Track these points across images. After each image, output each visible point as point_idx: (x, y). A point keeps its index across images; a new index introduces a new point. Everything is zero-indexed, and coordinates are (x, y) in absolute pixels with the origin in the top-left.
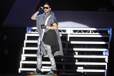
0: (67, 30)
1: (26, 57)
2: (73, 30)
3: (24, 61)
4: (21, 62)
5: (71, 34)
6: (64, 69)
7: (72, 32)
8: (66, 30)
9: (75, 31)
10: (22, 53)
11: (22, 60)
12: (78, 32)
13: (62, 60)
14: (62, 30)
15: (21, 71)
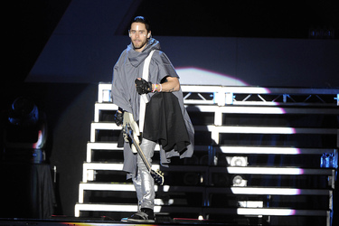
0: (215, 94)
1: (97, 171)
2: (234, 94)
3: (89, 182)
4: (83, 187)
5: (227, 105)
6: (207, 206)
7: (230, 99)
8: (212, 94)
9: (239, 97)
10: (85, 160)
11: (85, 180)
12: (247, 100)
13: (202, 180)
14: (202, 94)
15: (82, 212)
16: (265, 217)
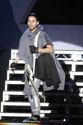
0: (72, 55)
1: (10, 95)
2: (82, 55)
3: (6, 101)
5: (78, 61)
6: (68, 114)
8: (70, 55)
10: (4, 89)
11: (4, 100)
13: (65, 100)
14: (65, 55)
15: (2, 117)
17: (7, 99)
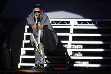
0: (70, 22)
1: (26, 51)
2: (77, 22)
3: (23, 55)
4: (21, 57)
5: (75, 26)
7: (76, 24)
8: (69, 21)
9: (79, 23)
10: (22, 47)
12: (82, 24)
13: (66, 54)
14: (66, 21)
15: (21, 66)
16: (89, 67)
17: (24, 53)
